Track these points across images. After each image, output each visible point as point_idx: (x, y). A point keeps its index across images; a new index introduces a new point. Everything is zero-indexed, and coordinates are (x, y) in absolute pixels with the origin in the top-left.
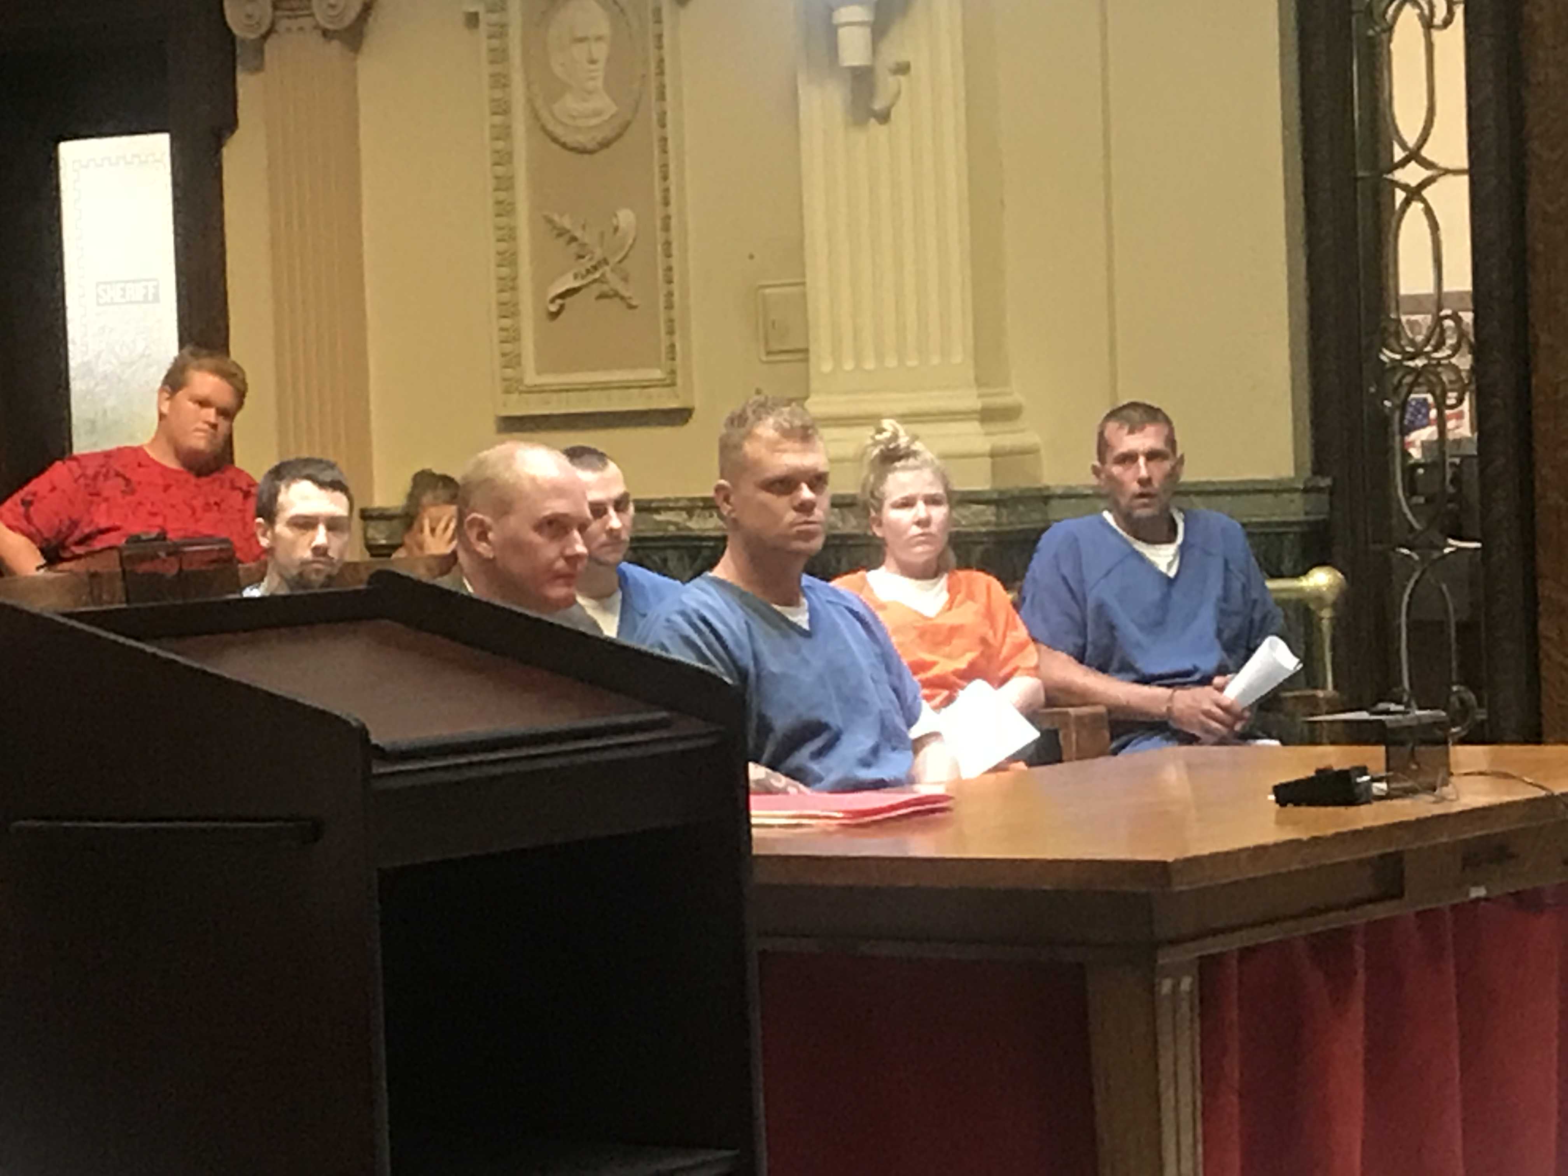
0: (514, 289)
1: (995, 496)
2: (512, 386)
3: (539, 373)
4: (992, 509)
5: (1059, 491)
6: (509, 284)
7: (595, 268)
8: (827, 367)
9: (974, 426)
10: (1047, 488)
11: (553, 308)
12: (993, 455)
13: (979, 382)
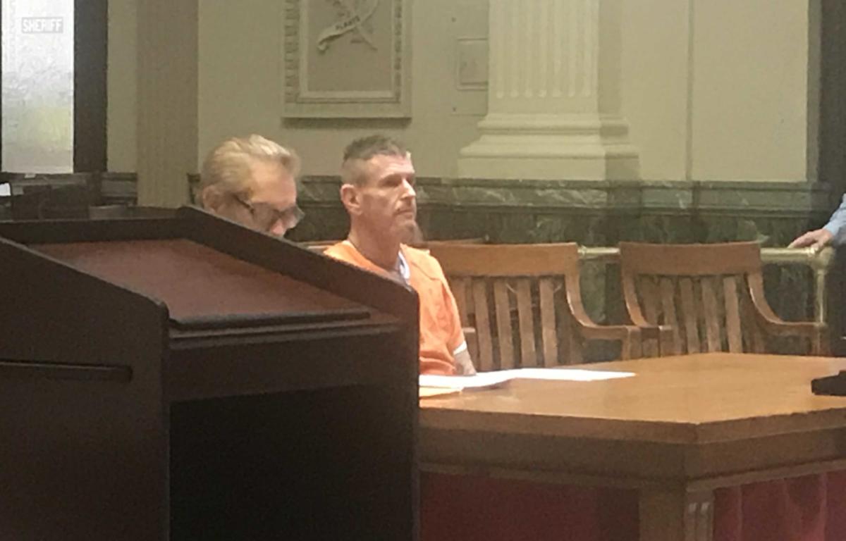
0: (296, 33)
1: (608, 185)
2: (292, 98)
3: (310, 90)
4: (604, 194)
5: (650, 184)
6: (292, 31)
7: (350, 23)
8: (500, 95)
9: (595, 139)
10: (643, 182)
11: (322, 48)
12: (608, 157)
13: (601, 110)
